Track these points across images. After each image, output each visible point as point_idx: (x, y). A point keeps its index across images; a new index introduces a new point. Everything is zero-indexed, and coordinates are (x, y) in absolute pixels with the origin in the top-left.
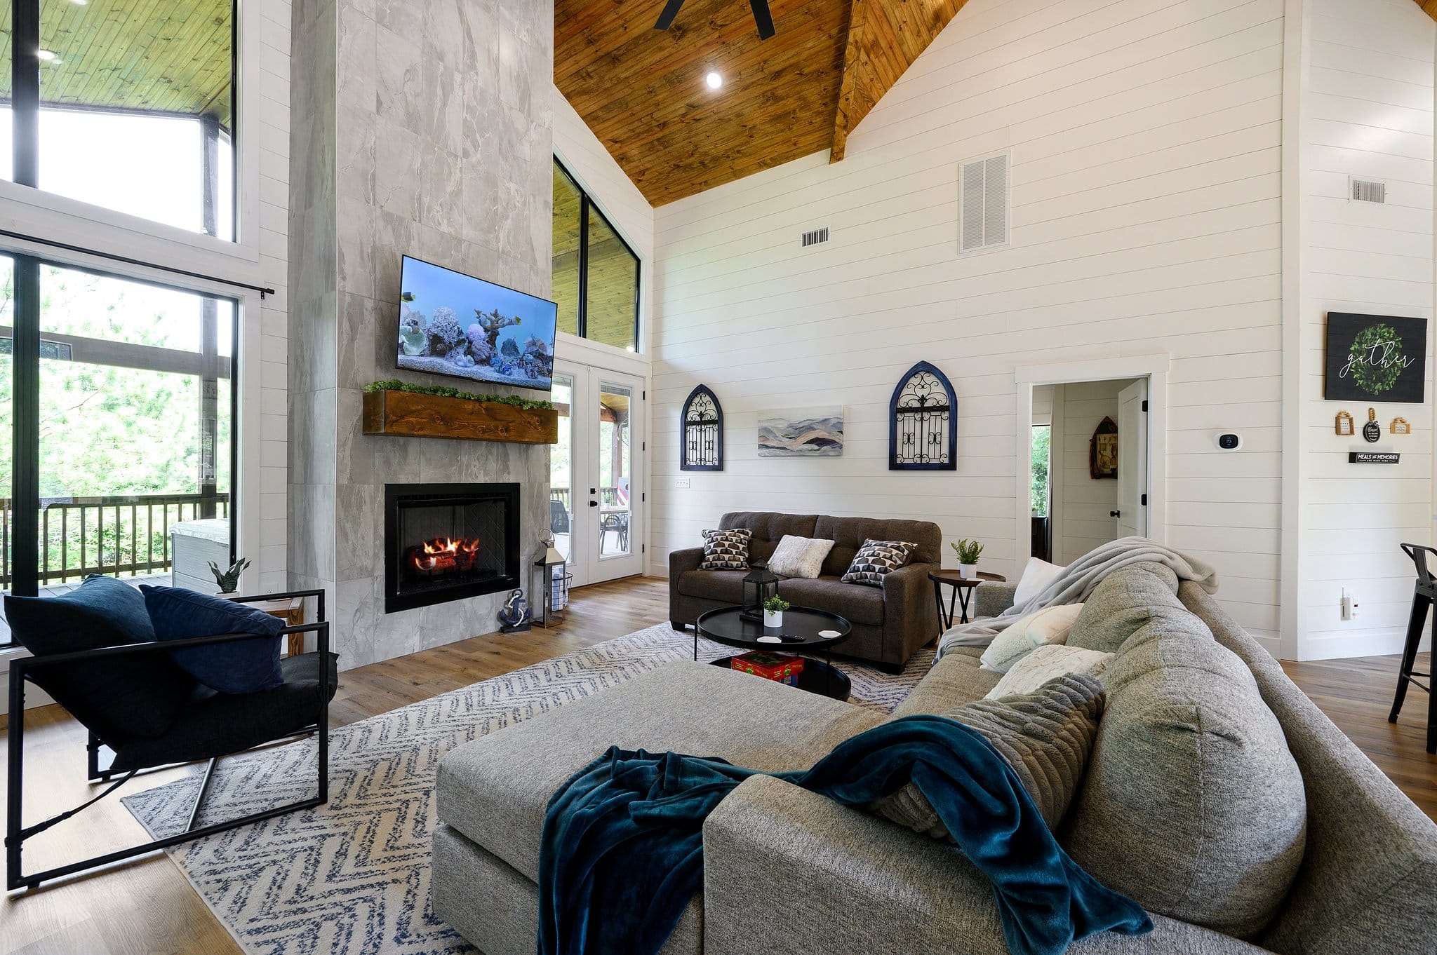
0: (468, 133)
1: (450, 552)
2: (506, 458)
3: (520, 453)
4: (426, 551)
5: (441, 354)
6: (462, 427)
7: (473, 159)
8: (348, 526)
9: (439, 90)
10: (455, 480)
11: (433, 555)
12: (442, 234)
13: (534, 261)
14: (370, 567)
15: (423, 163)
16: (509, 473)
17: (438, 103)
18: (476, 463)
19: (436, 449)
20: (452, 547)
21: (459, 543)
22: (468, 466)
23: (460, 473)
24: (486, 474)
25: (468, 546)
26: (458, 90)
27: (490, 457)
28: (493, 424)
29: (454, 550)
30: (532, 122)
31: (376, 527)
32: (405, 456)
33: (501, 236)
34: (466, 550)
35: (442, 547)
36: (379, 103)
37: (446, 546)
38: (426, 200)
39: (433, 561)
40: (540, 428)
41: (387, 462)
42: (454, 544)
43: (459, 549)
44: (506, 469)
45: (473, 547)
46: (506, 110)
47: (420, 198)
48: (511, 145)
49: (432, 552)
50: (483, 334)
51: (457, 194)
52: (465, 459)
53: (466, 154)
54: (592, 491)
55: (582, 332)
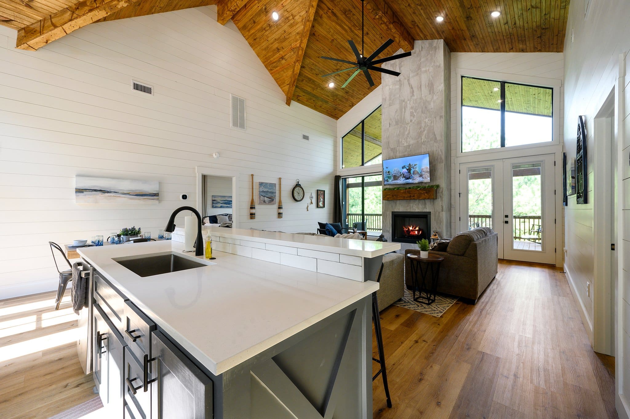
0: (412, 114)
2: (425, 204)
3: (430, 201)
5: (397, 179)
6: (400, 197)
7: (413, 121)
8: (384, 221)
9: (403, 110)
10: (409, 211)
12: (404, 146)
13: (436, 138)
14: (389, 230)
15: (400, 131)
16: (426, 209)
17: (403, 113)
18: (415, 206)
19: (404, 203)
22: (413, 207)
23: (410, 209)
24: (418, 209)
26: (408, 105)
27: (420, 204)
28: (409, 195)
30: (434, 94)
31: (390, 222)
32: (396, 205)
33: (423, 137)
36: (390, 124)
38: (400, 140)
40: (426, 195)
41: (392, 206)
44: (425, 207)
46: (424, 99)
47: (399, 140)
48: (426, 107)
50: (407, 171)
51: (409, 134)
52: (412, 205)
53: (411, 121)
54: (507, 216)
55: (503, 145)
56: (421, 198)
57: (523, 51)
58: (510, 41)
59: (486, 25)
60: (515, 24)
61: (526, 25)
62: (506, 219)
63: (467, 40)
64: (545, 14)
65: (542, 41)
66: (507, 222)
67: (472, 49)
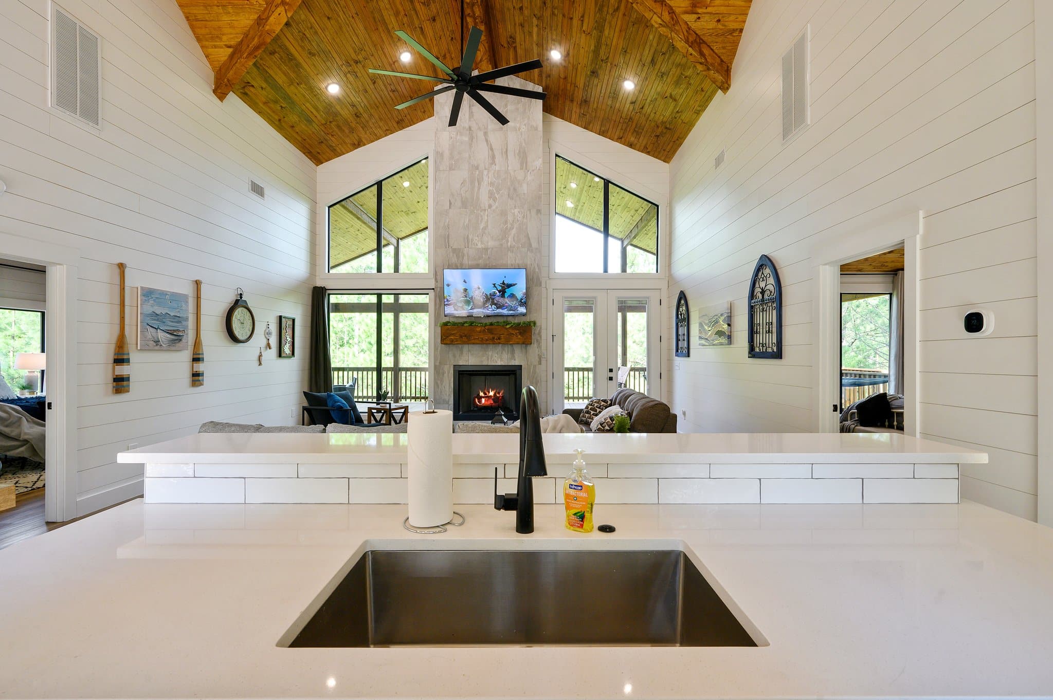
0: (491, 195)
1: (491, 396)
2: (513, 353)
3: (522, 349)
4: (480, 395)
6: (474, 339)
7: (494, 207)
8: (439, 382)
9: (476, 184)
10: (485, 363)
11: (484, 397)
12: (478, 249)
13: (530, 245)
14: (447, 400)
15: (470, 221)
16: (515, 360)
17: (476, 189)
18: (496, 355)
19: (476, 349)
20: (492, 393)
21: (495, 391)
22: (492, 356)
23: (488, 360)
24: (501, 360)
25: (499, 393)
26: (485, 178)
27: (504, 352)
28: (491, 336)
29: (492, 395)
30: (528, 171)
31: (449, 384)
32: (462, 353)
33: (510, 239)
34: (498, 395)
35: (487, 393)
36: (450, 204)
37: (489, 392)
38: (470, 237)
39: (483, 400)
40: (519, 336)
41: (454, 356)
42: (493, 392)
43: (495, 394)
44: (513, 358)
45: (501, 394)
46: (512, 173)
47: (468, 236)
48: (515, 189)
49: (483, 395)
51: (485, 228)
52: (490, 353)
53: (490, 206)
54: (611, 370)
55: (606, 271)
56: (511, 343)
57: (631, 145)
58: (624, 128)
59: (610, 93)
60: (642, 108)
61: (652, 115)
62: (611, 375)
63: (575, 103)
64: (677, 112)
65: (657, 141)
66: (611, 379)
67: (573, 119)
